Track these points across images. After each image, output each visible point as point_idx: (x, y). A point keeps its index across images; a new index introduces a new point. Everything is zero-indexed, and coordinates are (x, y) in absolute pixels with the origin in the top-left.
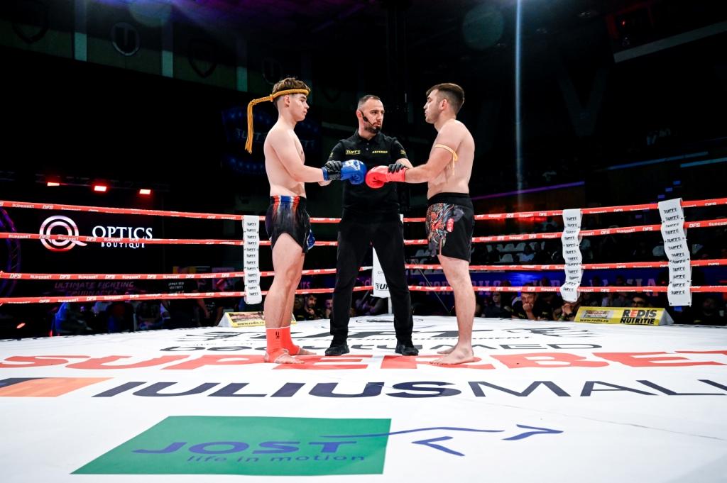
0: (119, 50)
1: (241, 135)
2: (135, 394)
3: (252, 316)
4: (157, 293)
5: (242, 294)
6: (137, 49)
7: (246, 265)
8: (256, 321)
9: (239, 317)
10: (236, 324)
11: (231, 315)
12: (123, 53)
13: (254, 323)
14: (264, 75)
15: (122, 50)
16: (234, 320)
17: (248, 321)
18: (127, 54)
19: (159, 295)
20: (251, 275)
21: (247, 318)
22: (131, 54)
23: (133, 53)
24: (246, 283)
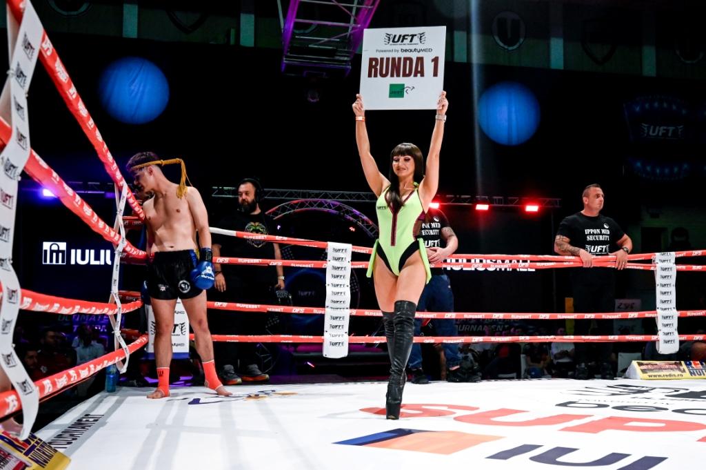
0: (502, 44)
1: (649, 131)
2: (533, 459)
3: (667, 366)
4: (549, 335)
5: (654, 338)
6: (522, 40)
7: (658, 304)
8: (672, 372)
9: (650, 367)
10: (646, 376)
11: (640, 364)
12: (506, 47)
13: (670, 375)
14: (678, 52)
15: (505, 44)
16: (644, 371)
17: (662, 373)
18: (511, 48)
19: (552, 337)
20: (666, 318)
21: (660, 369)
22: (515, 47)
23: (518, 44)
24: (660, 326)
